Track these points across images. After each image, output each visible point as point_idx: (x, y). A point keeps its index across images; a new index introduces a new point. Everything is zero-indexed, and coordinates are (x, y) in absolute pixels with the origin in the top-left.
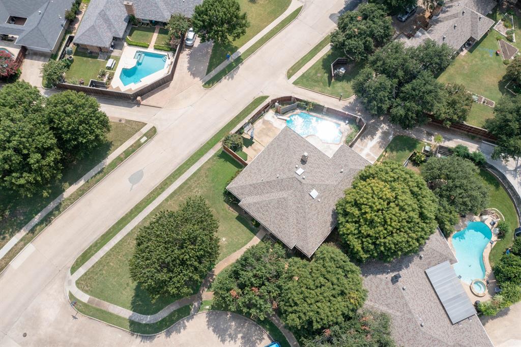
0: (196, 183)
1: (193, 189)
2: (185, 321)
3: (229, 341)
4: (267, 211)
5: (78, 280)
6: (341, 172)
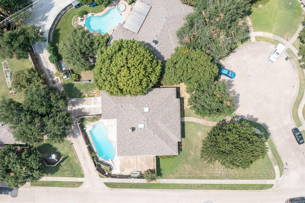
0: (184, 173)
1: (189, 171)
2: (246, 117)
3: (237, 92)
4: (173, 125)
5: (273, 179)
6: (122, 107)
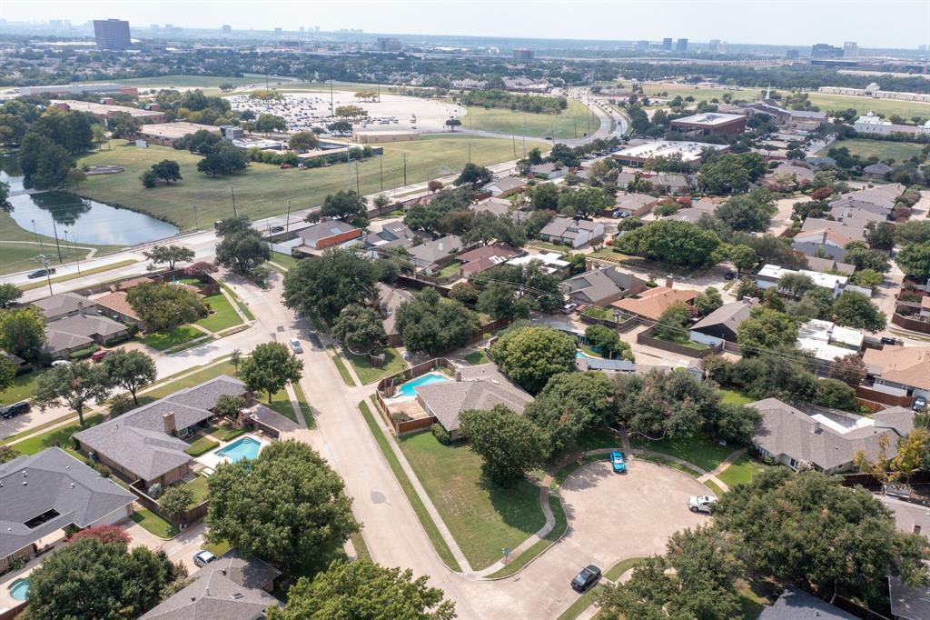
0: (421, 461)
5: (472, 567)
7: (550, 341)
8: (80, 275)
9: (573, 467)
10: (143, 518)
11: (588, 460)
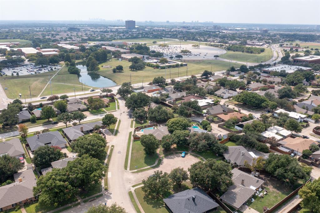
7: (180, 121)
8: (85, 94)
9: (171, 154)
10: (68, 147)
11: (177, 153)
